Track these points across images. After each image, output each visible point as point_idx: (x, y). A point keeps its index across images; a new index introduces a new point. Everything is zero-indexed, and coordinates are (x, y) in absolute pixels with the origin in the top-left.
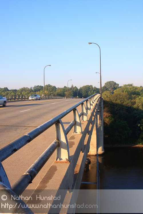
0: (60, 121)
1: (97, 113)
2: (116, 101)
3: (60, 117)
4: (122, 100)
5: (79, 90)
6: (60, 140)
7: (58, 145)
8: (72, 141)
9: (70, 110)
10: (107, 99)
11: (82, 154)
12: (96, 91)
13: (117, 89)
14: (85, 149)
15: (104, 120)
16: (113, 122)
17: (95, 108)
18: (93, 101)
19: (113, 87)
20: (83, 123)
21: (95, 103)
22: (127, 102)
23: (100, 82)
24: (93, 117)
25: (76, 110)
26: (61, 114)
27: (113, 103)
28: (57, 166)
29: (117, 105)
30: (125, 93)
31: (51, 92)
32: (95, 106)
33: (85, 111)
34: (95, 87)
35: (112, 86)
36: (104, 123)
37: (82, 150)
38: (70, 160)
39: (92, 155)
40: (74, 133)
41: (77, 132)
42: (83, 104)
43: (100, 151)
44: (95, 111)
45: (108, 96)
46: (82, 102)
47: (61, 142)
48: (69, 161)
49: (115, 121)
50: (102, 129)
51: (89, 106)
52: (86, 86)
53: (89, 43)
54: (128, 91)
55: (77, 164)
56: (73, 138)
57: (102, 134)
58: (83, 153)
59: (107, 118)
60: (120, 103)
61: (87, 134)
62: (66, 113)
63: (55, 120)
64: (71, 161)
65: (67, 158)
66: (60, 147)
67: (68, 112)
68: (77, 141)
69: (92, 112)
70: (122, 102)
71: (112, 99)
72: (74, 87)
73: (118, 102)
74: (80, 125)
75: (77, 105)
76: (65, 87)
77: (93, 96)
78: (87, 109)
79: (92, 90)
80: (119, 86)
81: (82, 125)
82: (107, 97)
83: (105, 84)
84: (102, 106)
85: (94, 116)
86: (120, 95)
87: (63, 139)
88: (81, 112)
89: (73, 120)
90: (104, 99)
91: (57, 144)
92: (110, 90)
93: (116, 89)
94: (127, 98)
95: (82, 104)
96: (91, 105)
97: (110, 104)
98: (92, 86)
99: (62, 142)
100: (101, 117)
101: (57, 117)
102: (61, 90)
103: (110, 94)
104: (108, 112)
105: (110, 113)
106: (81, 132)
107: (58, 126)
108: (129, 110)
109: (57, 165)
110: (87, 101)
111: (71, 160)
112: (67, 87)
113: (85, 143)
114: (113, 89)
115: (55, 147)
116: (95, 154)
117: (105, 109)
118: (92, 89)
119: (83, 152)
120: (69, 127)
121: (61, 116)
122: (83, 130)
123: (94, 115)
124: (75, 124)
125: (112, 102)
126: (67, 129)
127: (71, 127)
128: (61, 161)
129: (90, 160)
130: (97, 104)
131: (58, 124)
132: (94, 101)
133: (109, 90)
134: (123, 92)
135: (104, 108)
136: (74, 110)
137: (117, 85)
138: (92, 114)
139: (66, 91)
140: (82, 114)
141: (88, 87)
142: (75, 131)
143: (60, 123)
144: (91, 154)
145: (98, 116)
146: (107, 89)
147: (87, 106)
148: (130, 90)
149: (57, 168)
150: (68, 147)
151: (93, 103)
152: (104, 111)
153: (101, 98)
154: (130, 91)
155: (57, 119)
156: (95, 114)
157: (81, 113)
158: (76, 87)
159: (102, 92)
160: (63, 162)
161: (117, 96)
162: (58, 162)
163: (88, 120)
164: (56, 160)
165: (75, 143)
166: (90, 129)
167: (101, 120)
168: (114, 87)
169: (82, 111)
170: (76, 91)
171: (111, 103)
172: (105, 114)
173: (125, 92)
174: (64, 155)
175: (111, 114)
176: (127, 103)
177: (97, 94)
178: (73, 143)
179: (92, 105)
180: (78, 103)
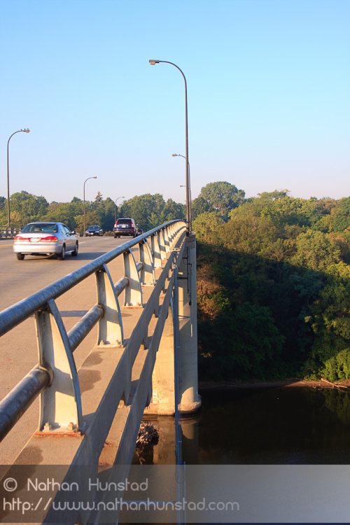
0: (50, 305)
1: (177, 281)
2: (235, 243)
3: (51, 294)
4: (254, 242)
5: (119, 210)
6: (52, 366)
7: (45, 383)
8: (93, 368)
9: (85, 272)
10: (208, 239)
11: (123, 411)
12: (173, 212)
13: (240, 207)
14: (136, 394)
15: (198, 304)
16: (226, 309)
17: (168, 267)
18: (162, 244)
19: (227, 200)
20: (129, 312)
21: (169, 249)
22: (271, 246)
23: (185, 184)
24: (162, 295)
25: (104, 270)
26: (54, 286)
27: (226, 249)
28: (42, 449)
29: (238, 256)
30: (264, 221)
31: (32, 217)
32: (170, 261)
33: (134, 276)
34: (170, 200)
35: (224, 197)
36: (200, 313)
37: (123, 398)
38: (83, 428)
39: (161, 416)
40: (99, 344)
41: (108, 339)
42: (129, 252)
43: (189, 401)
44: (170, 276)
45: (212, 229)
46: (123, 249)
47: (56, 373)
48: (79, 430)
49: (234, 305)
50: (193, 332)
51: (148, 261)
52: (143, 197)
53: (150, 61)
54: (273, 213)
55: (108, 440)
56: (95, 358)
57: (193, 347)
58: (129, 408)
59: (209, 297)
60: (248, 250)
61: (142, 346)
62: (71, 281)
63: (35, 302)
64: (88, 431)
65: (75, 422)
66: (52, 386)
67: (78, 277)
68: (107, 371)
69: (158, 278)
70: (255, 246)
71: (223, 238)
72: (104, 199)
73: (244, 246)
74: (118, 318)
75: (109, 257)
76: (76, 199)
77: (163, 229)
78: (142, 268)
79: (160, 210)
80: (247, 197)
81: (123, 319)
82: (209, 231)
83: (203, 190)
84: (193, 259)
85: (165, 291)
86: (247, 226)
87: (61, 363)
88: (121, 279)
89: (97, 304)
90: (197, 237)
91: (42, 378)
92: (218, 211)
93: (235, 206)
94: (269, 235)
95: (126, 252)
96: (154, 255)
97: (216, 252)
98: (160, 197)
99: (59, 371)
100: (188, 293)
101: (42, 293)
102: (62, 210)
103: (218, 221)
104: (210, 278)
105: (216, 282)
106: (120, 340)
107: (44, 321)
108: (277, 270)
109: (42, 444)
110: (142, 243)
111: (87, 427)
112: (82, 199)
113: (136, 375)
114: (227, 206)
115: (35, 388)
116: (171, 413)
117: (201, 270)
118: (162, 207)
119: (126, 404)
120: (81, 326)
121: (56, 290)
122: (128, 336)
123: (166, 287)
124: (102, 314)
125: (224, 246)
126: (77, 331)
127: (88, 325)
128: (56, 431)
129: (155, 430)
130: (174, 254)
131: (44, 315)
132: (167, 243)
133: (214, 210)
134: (258, 214)
135: (199, 266)
136: (100, 271)
137: (239, 193)
138: (159, 285)
139: (78, 214)
140: (127, 285)
141: (149, 202)
142: (102, 337)
143: (50, 311)
144: (160, 412)
145: (181, 290)
146: (208, 208)
147: (142, 259)
148: (278, 210)
149: (43, 454)
150: (76, 387)
151: (162, 248)
152: (200, 277)
153: (187, 234)
154: (278, 213)
155: (43, 299)
156: (167, 283)
157: (122, 282)
158: (109, 200)
159: (194, 216)
160: (62, 435)
161: (239, 229)
162: (47, 435)
163: (146, 302)
164: (39, 428)
165: (102, 375)
166: (151, 332)
167: (190, 304)
168: (231, 201)
169: (126, 276)
170: (110, 211)
171: (221, 251)
172: (204, 285)
173: (263, 215)
174: (66, 411)
175: (221, 284)
176: (270, 249)
177: (176, 222)
178: (95, 377)
179: (159, 257)
180: (114, 249)
